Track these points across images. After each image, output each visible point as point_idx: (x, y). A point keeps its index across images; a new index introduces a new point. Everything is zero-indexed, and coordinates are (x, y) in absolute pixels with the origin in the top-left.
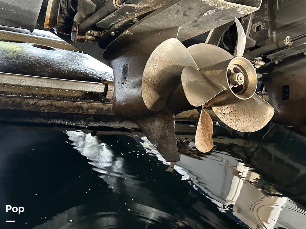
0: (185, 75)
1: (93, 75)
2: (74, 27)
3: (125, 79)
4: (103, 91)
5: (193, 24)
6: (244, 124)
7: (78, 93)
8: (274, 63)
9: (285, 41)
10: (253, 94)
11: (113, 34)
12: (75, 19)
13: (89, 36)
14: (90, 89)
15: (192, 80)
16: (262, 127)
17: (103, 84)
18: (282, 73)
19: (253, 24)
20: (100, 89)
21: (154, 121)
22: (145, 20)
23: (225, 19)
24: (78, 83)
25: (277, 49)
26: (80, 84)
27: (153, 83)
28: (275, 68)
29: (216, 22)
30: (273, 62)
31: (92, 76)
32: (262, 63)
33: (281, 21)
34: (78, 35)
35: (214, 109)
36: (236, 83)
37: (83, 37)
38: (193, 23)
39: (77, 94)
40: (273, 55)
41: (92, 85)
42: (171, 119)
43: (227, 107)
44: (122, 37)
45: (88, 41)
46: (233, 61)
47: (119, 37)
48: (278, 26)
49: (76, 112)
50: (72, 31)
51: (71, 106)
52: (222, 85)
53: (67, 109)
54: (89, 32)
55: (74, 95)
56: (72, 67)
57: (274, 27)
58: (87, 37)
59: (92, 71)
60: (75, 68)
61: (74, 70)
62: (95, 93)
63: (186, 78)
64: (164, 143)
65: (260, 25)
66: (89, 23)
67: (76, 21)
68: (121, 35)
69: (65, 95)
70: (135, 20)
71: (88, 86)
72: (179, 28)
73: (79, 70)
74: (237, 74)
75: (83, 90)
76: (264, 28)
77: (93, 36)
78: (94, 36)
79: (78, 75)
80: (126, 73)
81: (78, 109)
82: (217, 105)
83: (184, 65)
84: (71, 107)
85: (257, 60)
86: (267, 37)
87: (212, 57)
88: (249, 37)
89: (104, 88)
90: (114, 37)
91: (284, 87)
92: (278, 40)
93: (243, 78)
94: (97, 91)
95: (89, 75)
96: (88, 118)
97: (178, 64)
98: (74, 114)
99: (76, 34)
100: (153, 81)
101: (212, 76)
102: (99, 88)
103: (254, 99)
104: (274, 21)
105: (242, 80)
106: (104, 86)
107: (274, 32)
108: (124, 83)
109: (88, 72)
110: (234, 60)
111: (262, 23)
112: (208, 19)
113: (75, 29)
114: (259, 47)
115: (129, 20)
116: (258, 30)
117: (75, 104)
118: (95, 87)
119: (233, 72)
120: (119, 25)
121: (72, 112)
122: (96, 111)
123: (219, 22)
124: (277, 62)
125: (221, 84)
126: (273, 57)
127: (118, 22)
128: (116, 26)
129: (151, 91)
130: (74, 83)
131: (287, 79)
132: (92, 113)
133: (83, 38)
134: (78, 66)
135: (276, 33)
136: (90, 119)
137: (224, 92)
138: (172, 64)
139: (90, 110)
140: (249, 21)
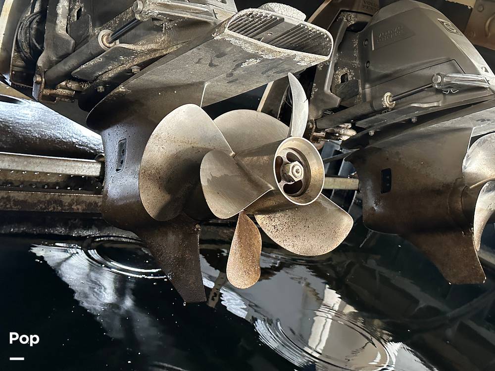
0: (207, 166)
1: (84, 146)
2: (37, 75)
3: (122, 162)
4: (98, 174)
5: (228, 79)
6: (306, 242)
7: (56, 176)
8: (368, 133)
9: (383, 101)
10: (318, 196)
11: (101, 89)
12: (40, 63)
13: (64, 91)
14: (75, 171)
15: (218, 174)
16: (335, 247)
17: (99, 162)
18: (380, 149)
19: (335, 71)
20: (93, 171)
21: (166, 234)
22: (148, 71)
23: (277, 72)
24: (54, 161)
25: (373, 113)
26: (57, 163)
27: (158, 177)
28: (370, 141)
29: (264, 75)
30: (366, 133)
31: (81, 147)
32: (352, 133)
33: (378, 69)
34: (45, 88)
35: (259, 218)
36: (290, 179)
37: (54, 91)
38: (227, 76)
39: (53, 178)
40: (365, 122)
41: (80, 165)
42: (192, 232)
43: (278, 215)
44: (114, 96)
45: (62, 98)
46: (285, 144)
47: (109, 95)
48: (373, 76)
49: (50, 210)
50: (34, 81)
51: (42, 200)
52: (267, 182)
53: (35, 205)
54: (64, 83)
55: (49, 181)
56: (48, 132)
57: (367, 76)
58: (60, 91)
59: (82, 139)
60: (53, 134)
61: (51, 137)
62: (86, 176)
63: (207, 171)
64: (183, 272)
65: (347, 74)
66: (62, 70)
67: (41, 65)
68: (112, 93)
69: (34, 180)
70: (135, 69)
71: (72, 166)
72: (206, 85)
73: (59, 138)
74: (292, 165)
75: (64, 172)
76: (352, 77)
77: (70, 89)
78: (73, 90)
79: (57, 146)
80: (123, 153)
81: (54, 205)
82: (263, 212)
83: (209, 147)
84: (43, 202)
85: (343, 128)
86: (357, 93)
87: (259, 131)
88: (329, 91)
89: (100, 169)
90: (102, 95)
91: (383, 171)
92: (373, 98)
93: (301, 169)
94: (87, 174)
95: (77, 146)
96: (72, 221)
97: (199, 146)
98: (48, 212)
99: (40, 88)
100: (159, 173)
101: (253, 166)
102: (91, 169)
103: (320, 203)
104: (367, 67)
105: (300, 174)
106: (100, 166)
107: (367, 86)
108: (120, 170)
109: (74, 141)
110: (287, 142)
111: (349, 71)
112: (250, 72)
113: (39, 79)
114: (344, 108)
115: (125, 68)
116: (343, 81)
117: (48, 197)
118: (84, 167)
119: (285, 160)
120: (110, 76)
121: (44, 209)
122: (85, 207)
123: (268, 76)
124: (372, 133)
125: (266, 180)
126: (366, 125)
127: (108, 71)
128: (105, 78)
129: (157, 190)
130: (47, 161)
131: (388, 159)
132: (77, 211)
133: (54, 94)
134: (58, 131)
135: (371, 87)
136: (74, 222)
137: (271, 194)
138: (189, 146)
139: (76, 206)
140: (329, 66)
